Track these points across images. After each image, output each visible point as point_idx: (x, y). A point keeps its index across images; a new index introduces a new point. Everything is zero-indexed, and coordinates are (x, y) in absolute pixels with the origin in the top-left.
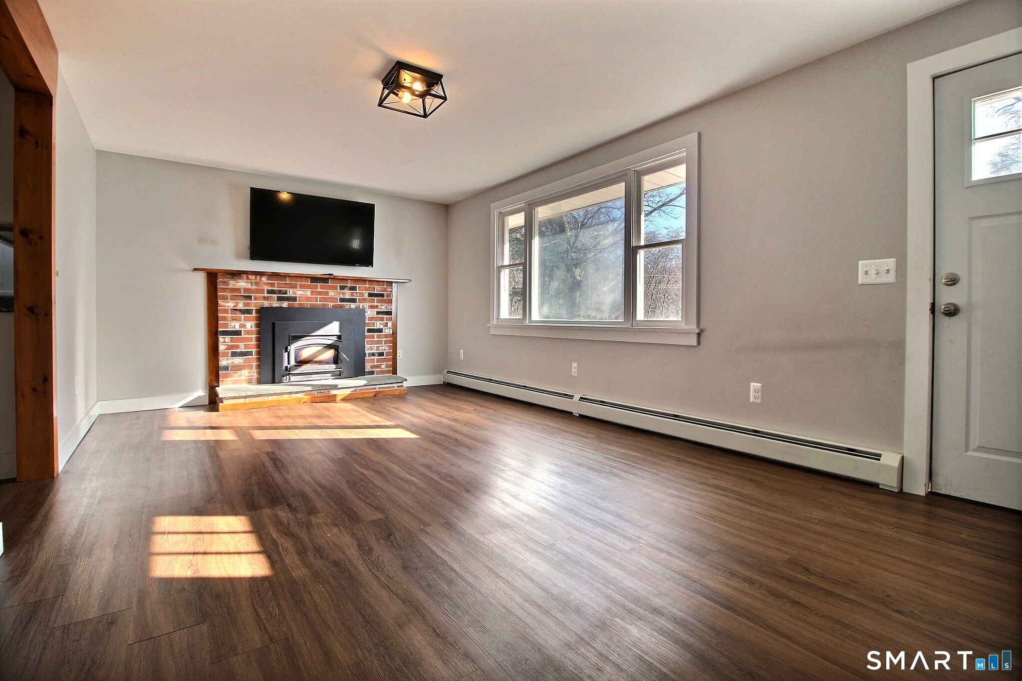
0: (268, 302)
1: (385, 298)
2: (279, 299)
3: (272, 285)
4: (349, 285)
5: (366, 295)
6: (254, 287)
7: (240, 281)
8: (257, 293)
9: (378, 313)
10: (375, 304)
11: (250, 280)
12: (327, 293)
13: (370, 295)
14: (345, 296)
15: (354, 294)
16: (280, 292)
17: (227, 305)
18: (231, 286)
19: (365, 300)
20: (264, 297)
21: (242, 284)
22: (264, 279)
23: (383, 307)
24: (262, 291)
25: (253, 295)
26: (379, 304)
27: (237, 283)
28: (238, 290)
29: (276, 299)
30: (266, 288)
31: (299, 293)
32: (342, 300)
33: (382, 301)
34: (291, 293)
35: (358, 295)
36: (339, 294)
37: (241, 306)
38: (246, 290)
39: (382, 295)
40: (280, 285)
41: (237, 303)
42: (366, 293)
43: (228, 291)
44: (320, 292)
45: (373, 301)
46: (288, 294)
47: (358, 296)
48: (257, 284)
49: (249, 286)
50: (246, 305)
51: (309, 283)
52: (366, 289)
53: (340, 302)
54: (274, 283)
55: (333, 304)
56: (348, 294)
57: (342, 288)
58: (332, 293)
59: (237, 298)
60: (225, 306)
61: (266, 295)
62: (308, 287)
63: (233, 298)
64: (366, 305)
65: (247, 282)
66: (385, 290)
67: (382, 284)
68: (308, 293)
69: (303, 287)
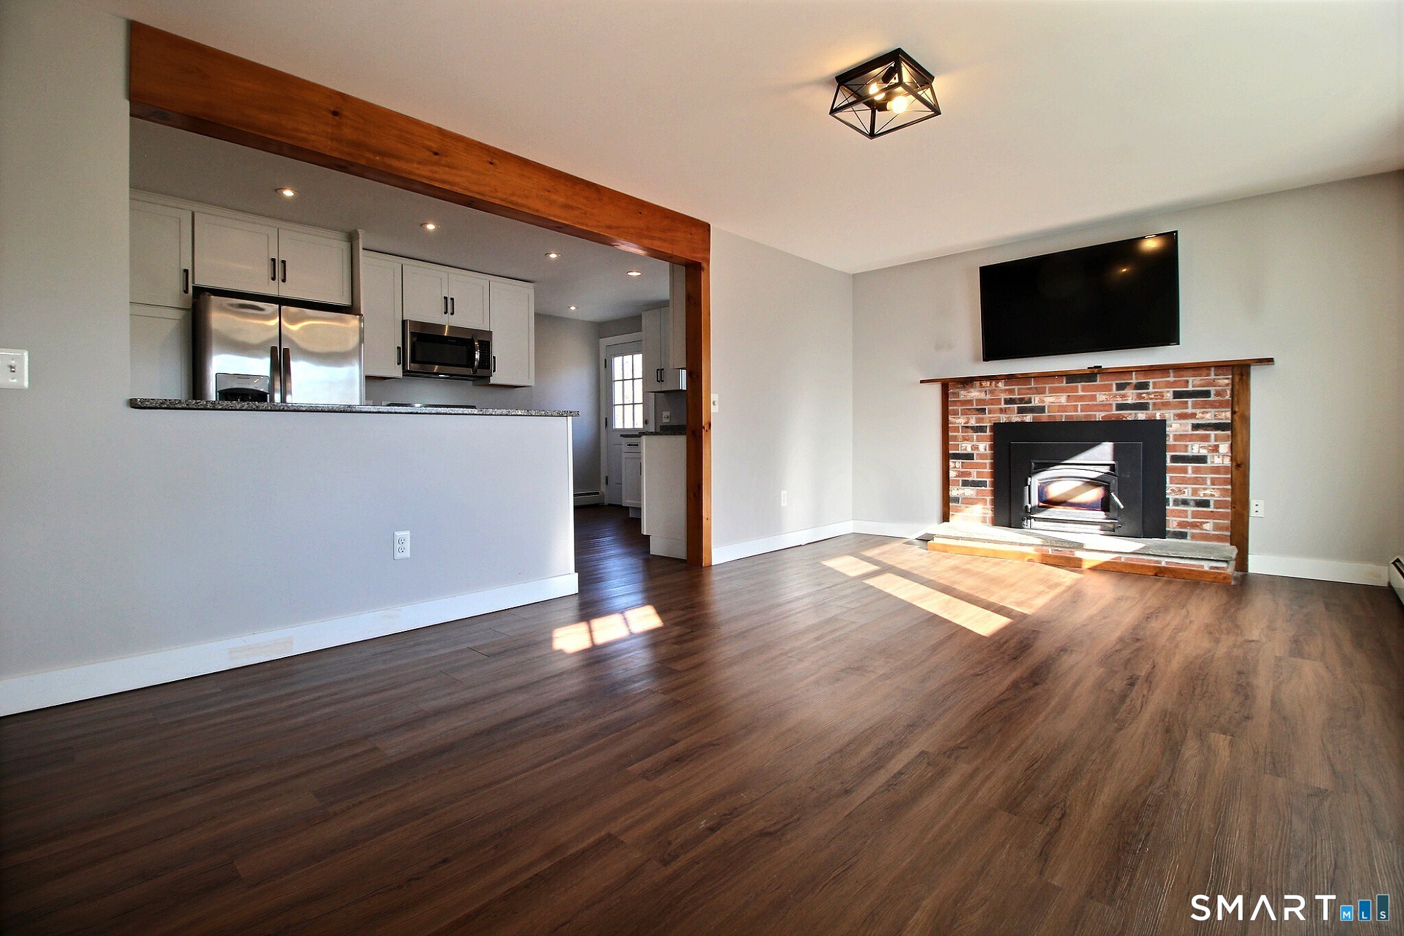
0: (1006, 416)
1: (1212, 398)
2: (1021, 411)
3: (1012, 391)
4: (1134, 381)
5: (1169, 396)
6: (988, 397)
7: (972, 390)
8: (992, 404)
9: (1196, 427)
10: (1190, 410)
11: (984, 387)
12: (1094, 398)
13: (1177, 395)
14: (1127, 400)
15: (1144, 395)
16: (1021, 401)
17: (958, 421)
18: (962, 398)
19: (1166, 405)
20: (1001, 409)
21: (974, 394)
22: (1001, 385)
23: (1208, 416)
24: (998, 401)
25: (987, 407)
26: (1197, 411)
27: (969, 394)
28: (970, 402)
29: (1016, 411)
30: (1003, 396)
31: (1049, 400)
32: (1121, 407)
33: (1204, 406)
34: (1036, 401)
35: (1152, 396)
36: (1115, 396)
37: (973, 423)
38: (979, 401)
39: (1207, 394)
40: (1022, 391)
41: (968, 419)
42: (1168, 392)
43: (959, 404)
44: (1082, 396)
45: (1185, 405)
46: (1033, 403)
47: (1151, 399)
48: (992, 392)
49: (982, 396)
50: (978, 420)
51: (1064, 384)
52: (1169, 385)
53: (1117, 410)
54: (1014, 389)
55: (1103, 414)
56: (1131, 397)
57: (1121, 387)
58: (1101, 397)
59: (969, 413)
60: (955, 423)
61: (1003, 406)
62: (1062, 390)
63: (964, 413)
64: (1169, 415)
65: (981, 391)
66: (1212, 384)
67: (1204, 372)
68: (1063, 399)
69: (1054, 391)
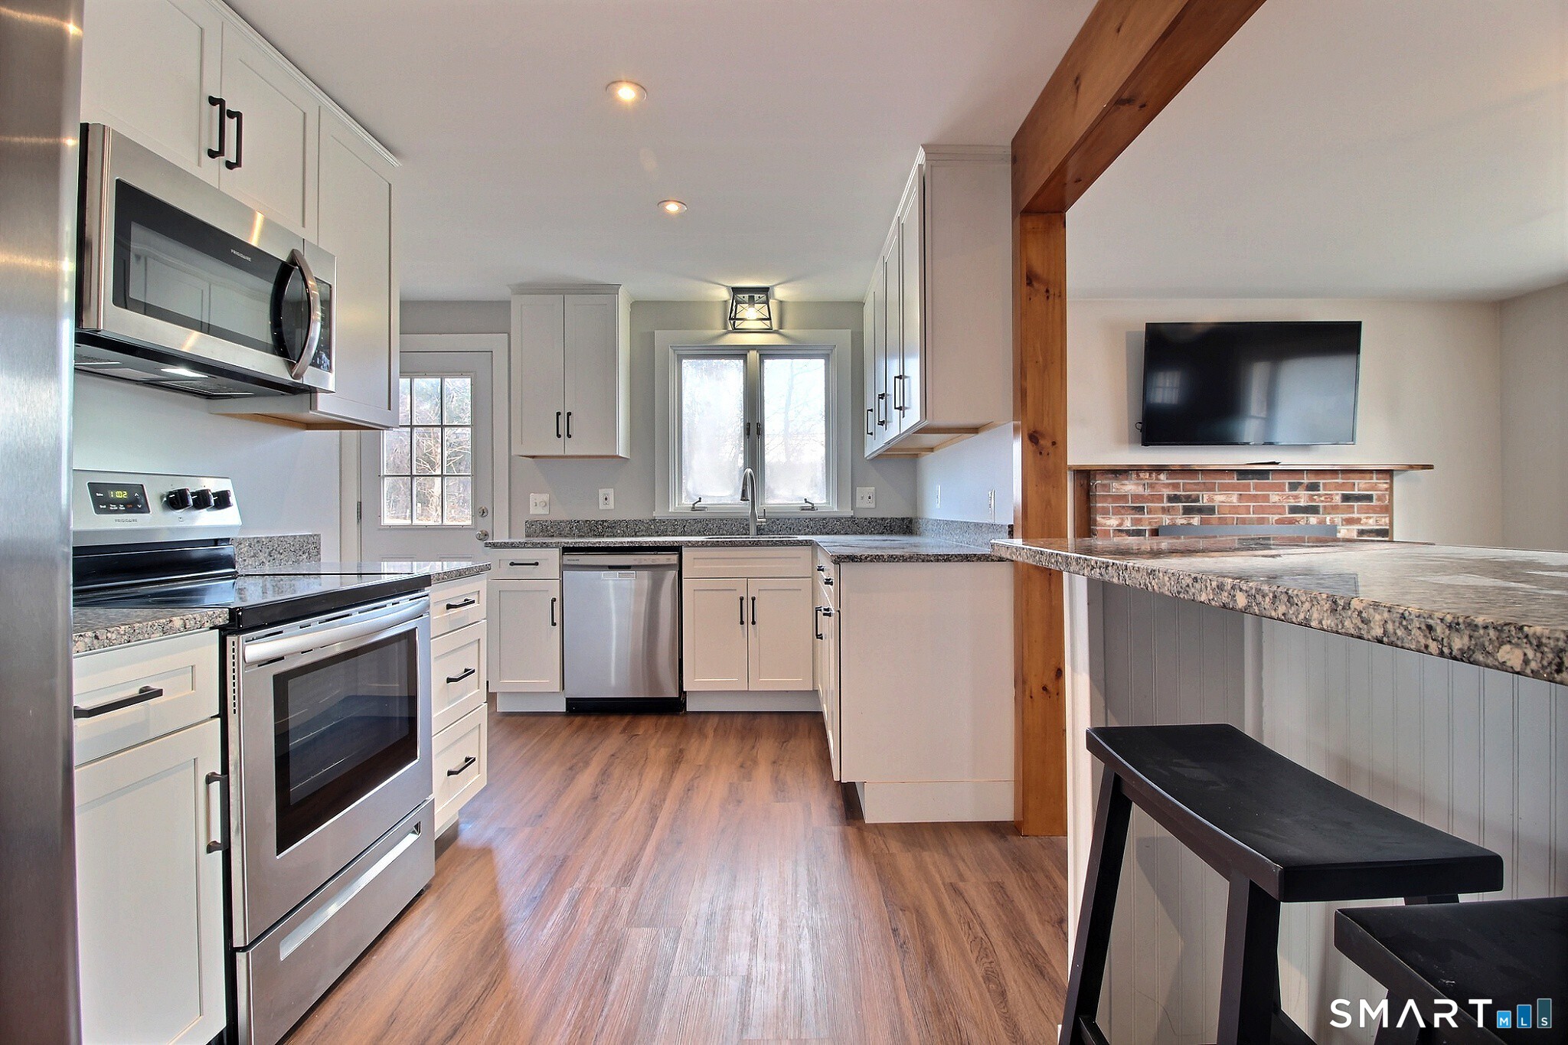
0: (1169, 517)
1: (1375, 503)
2: (1188, 511)
3: (1176, 486)
4: (1306, 481)
5: (1338, 499)
6: (1147, 492)
7: (1126, 482)
8: (1153, 502)
9: (1361, 532)
10: (1356, 515)
11: (1142, 479)
12: (1266, 498)
13: (1346, 498)
14: (1299, 502)
15: (1315, 497)
16: (1188, 498)
17: (1108, 522)
18: (1113, 492)
19: (1335, 509)
20: (1163, 508)
21: (1130, 487)
22: (1162, 477)
23: (1371, 521)
24: (1160, 498)
25: (1145, 505)
26: (1363, 516)
27: (1121, 487)
28: (1124, 498)
29: (1181, 511)
30: (1166, 492)
31: (1219, 498)
32: (1294, 510)
33: (1368, 510)
34: (1205, 500)
35: (1322, 499)
36: (1288, 497)
37: (1128, 525)
38: (1137, 497)
39: (1369, 498)
40: (1188, 487)
41: (1123, 520)
42: (1337, 494)
43: (1110, 500)
44: (1255, 496)
45: (1351, 509)
46: (1201, 501)
47: (1322, 501)
48: (1151, 486)
49: (1140, 490)
50: (1135, 522)
51: (1235, 481)
52: (1338, 487)
53: (1289, 513)
54: (1179, 484)
55: (1276, 517)
56: (1303, 498)
57: (1294, 487)
58: (1275, 497)
59: (1123, 512)
60: (1105, 525)
61: (1166, 504)
62: (1233, 488)
63: (1117, 511)
64: (1338, 518)
65: (1137, 484)
66: (1374, 488)
67: (1368, 476)
68: (1234, 498)
69: (1224, 488)
